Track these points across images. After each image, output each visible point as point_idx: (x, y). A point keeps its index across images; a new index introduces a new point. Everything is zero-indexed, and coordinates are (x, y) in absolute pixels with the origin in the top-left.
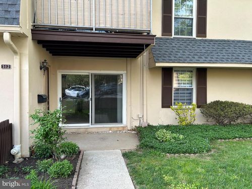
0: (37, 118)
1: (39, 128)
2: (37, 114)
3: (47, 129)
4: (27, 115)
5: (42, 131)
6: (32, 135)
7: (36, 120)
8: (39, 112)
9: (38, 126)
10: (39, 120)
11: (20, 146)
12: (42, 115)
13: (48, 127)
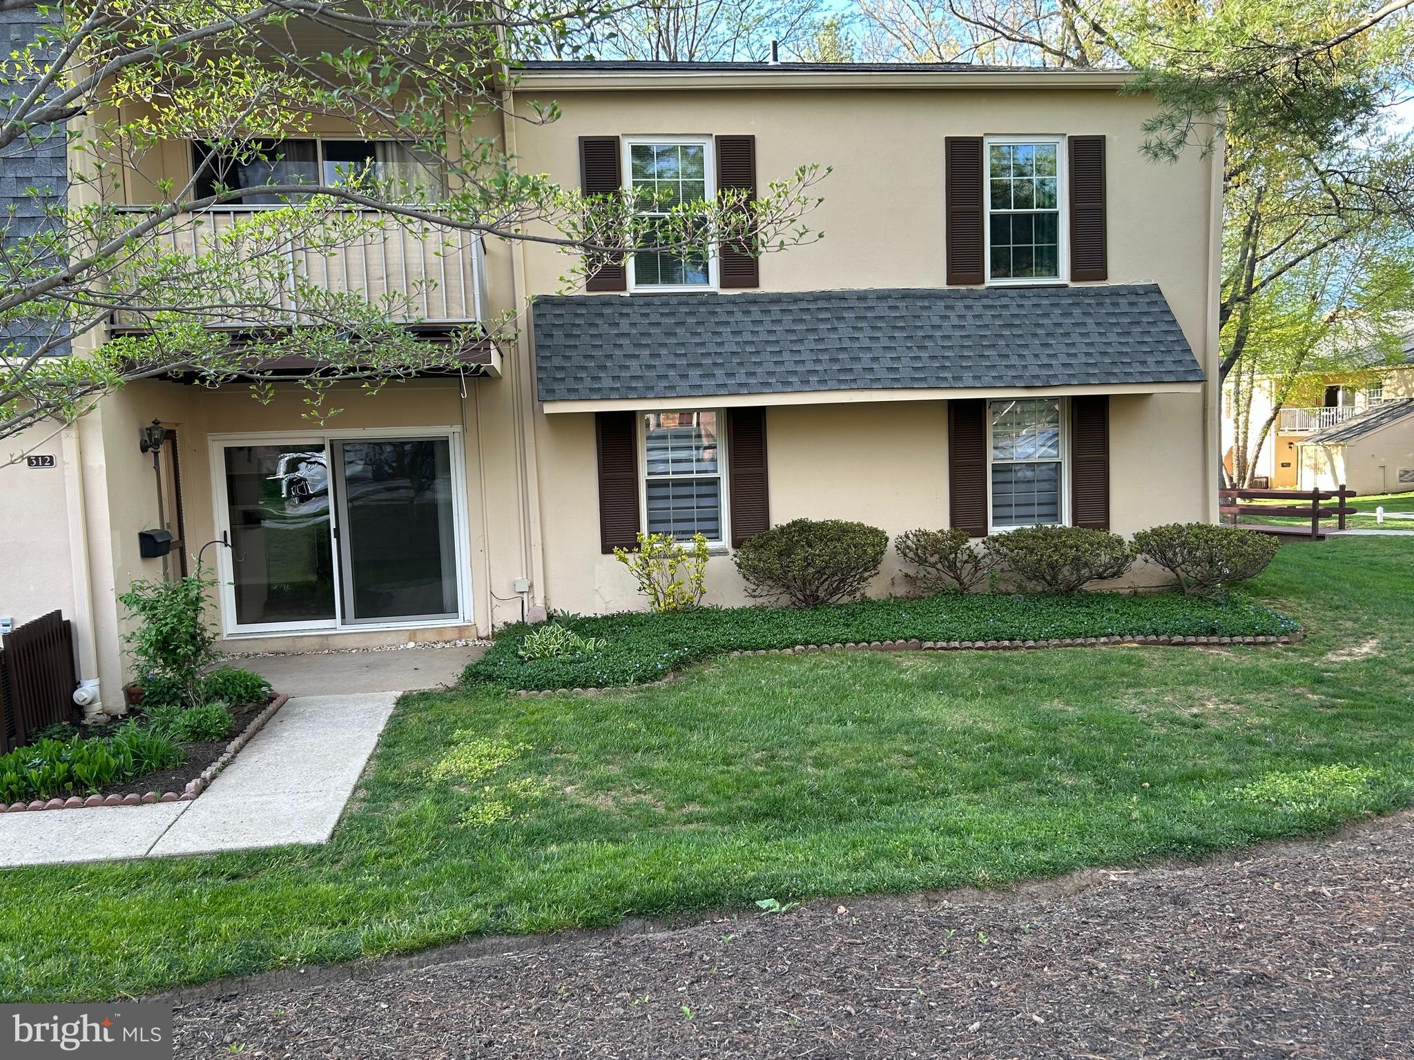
0: (137, 602)
1: (145, 626)
2: (137, 592)
3: (165, 629)
4: (112, 597)
5: (154, 633)
6: (127, 646)
7: (135, 609)
8: (141, 588)
9: (140, 622)
10: (144, 609)
11: (96, 682)
12: (150, 595)
13: (166, 624)
